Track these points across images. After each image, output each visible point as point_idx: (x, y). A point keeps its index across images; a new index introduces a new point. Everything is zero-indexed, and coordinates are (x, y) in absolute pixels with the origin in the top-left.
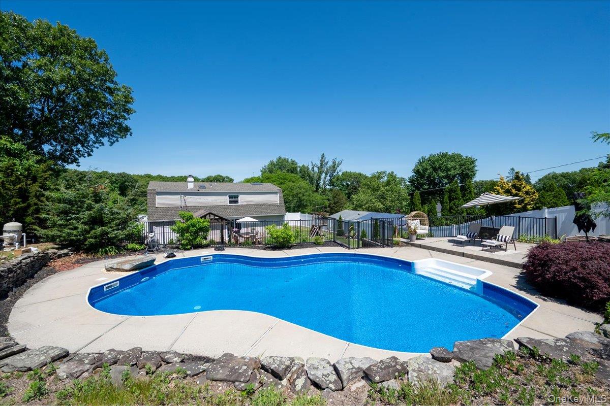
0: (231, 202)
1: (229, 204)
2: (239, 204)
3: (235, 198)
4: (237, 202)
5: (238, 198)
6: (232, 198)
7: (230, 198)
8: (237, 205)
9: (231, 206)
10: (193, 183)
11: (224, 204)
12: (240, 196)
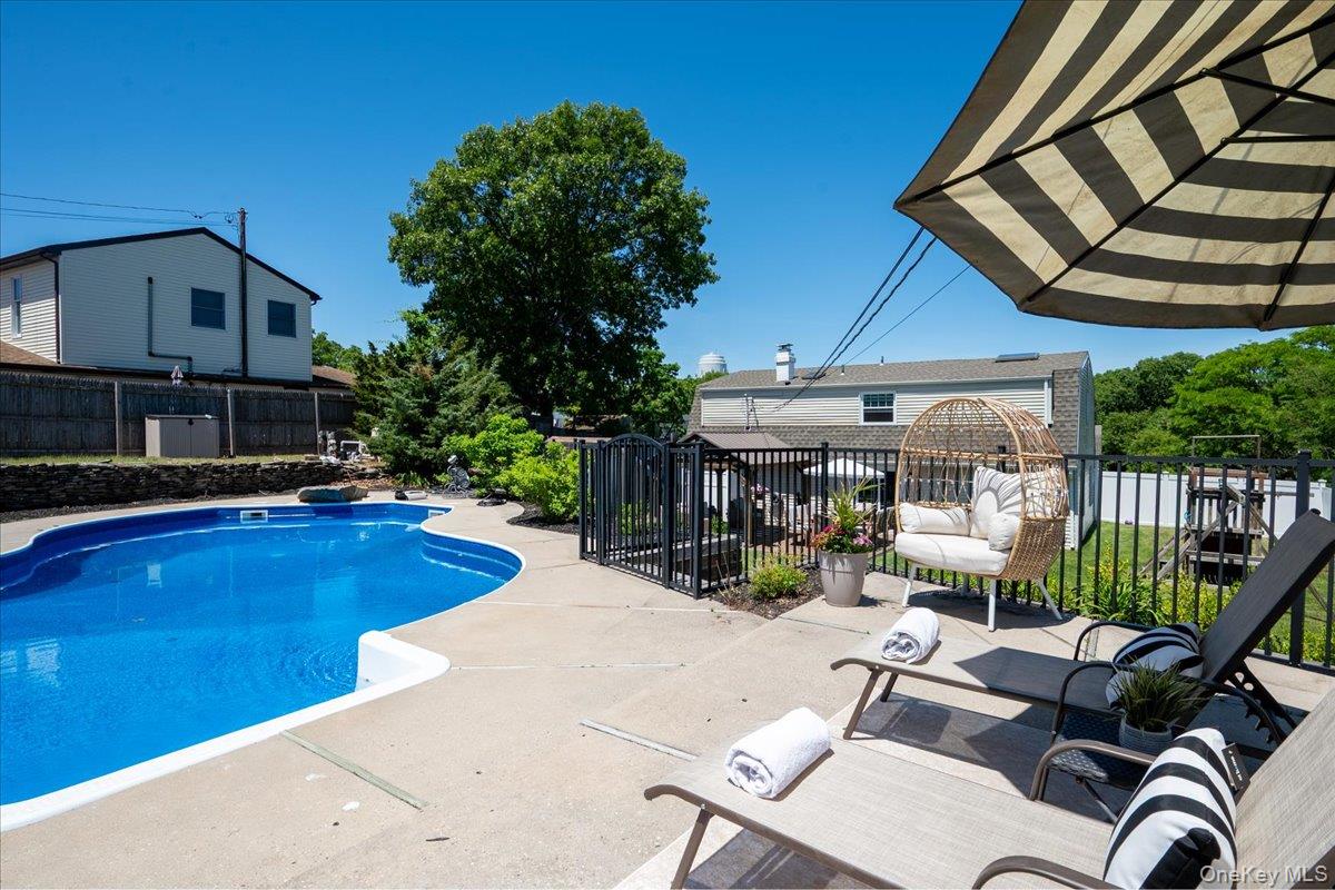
0: (868, 417)
1: (862, 423)
2: (894, 423)
3: (882, 404)
4: (888, 416)
5: (891, 403)
6: (875, 404)
7: (866, 404)
8: (887, 427)
9: (870, 429)
10: (787, 367)
11: (847, 422)
12: (899, 398)
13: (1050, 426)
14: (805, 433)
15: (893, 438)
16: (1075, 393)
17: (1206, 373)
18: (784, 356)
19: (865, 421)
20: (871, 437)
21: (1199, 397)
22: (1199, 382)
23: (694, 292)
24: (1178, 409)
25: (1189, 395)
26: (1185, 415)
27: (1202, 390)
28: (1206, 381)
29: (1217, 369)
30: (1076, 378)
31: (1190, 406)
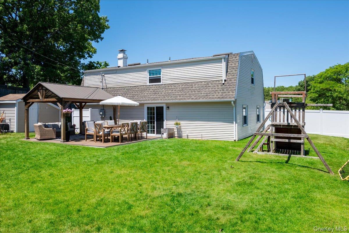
0: (152, 81)
1: (148, 84)
2: (161, 83)
3: (157, 74)
4: (158, 80)
5: (160, 74)
6: (153, 74)
7: (150, 74)
8: (158, 85)
9: (151, 86)
10: (122, 60)
11: (141, 84)
12: (163, 71)
13: (225, 81)
14: (125, 90)
15: (160, 90)
16: (237, 65)
17: (321, 76)
18: (121, 55)
19: (149, 83)
20: (151, 90)
21: (319, 85)
22: (319, 80)
23: (102, 34)
24: (312, 91)
25: (315, 85)
26: (314, 92)
27: (320, 83)
28: (322, 79)
29: (326, 75)
30: (238, 58)
31: (316, 89)
